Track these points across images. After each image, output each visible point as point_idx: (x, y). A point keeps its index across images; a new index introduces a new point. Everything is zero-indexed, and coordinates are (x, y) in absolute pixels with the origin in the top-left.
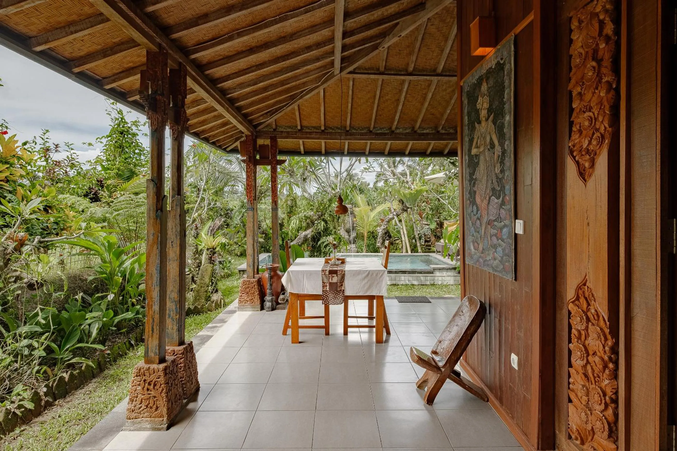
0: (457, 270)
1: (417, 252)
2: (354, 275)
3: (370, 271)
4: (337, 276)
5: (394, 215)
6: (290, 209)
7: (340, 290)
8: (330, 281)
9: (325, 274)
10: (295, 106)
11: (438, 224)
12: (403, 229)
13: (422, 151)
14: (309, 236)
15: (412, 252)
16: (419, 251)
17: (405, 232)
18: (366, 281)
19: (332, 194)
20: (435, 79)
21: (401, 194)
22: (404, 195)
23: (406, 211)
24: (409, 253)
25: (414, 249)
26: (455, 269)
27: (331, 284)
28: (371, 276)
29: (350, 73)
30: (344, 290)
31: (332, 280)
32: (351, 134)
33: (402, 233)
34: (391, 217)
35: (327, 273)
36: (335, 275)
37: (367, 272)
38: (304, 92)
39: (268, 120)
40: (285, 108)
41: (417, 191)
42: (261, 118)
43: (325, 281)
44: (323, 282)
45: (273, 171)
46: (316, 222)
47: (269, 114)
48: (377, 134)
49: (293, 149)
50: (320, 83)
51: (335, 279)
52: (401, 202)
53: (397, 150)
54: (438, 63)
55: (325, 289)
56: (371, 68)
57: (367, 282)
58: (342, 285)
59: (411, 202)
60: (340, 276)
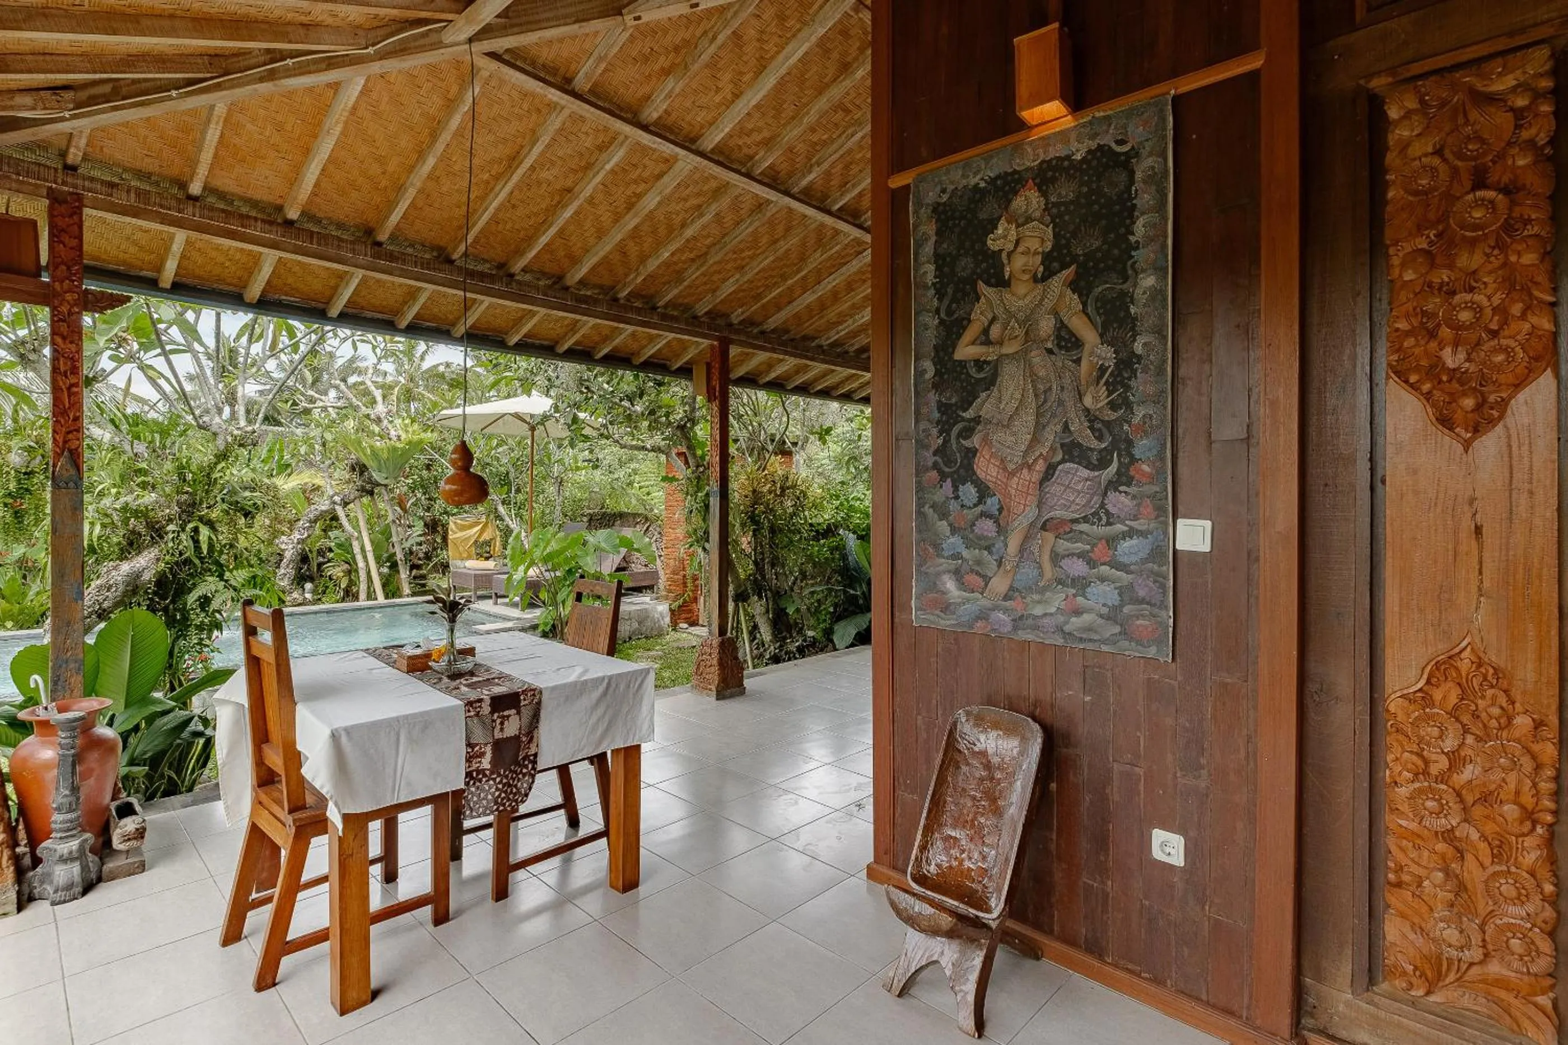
0: (540, 629)
1: (400, 597)
2: (567, 698)
3: (610, 678)
4: (519, 713)
5: (335, 503)
6: (19, 482)
7: (526, 757)
8: (498, 735)
9: (477, 715)
10: (220, 102)
11: (426, 525)
12: (360, 538)
13: (546, 343)
14: (147, 576)
15: (387, 597)
16: (407, 590)
17: (368, 547)
18: (600, 711)
19: (230, 439)
20: (687, 162)
21: (363, 450)
22: (375, 453)
23: (371, 493)
24: (381, 599)
25: (391, 590)
26: (534, 627)
27: (498, 746)
28: (615, 690)
29: (493, 55)
30: (535, 755)
31: (502, 730)
32: (391, 257)
33: (357, 550)
34: (324, 508)
35: (486, 709)
36: (513, 711)
37: (605, 684)
38: (289, 62)
39: (63, 119)
40: (174, 93)
41: (410, 443)
42: (28, 100)
43: (479, 736)
44: (469, 745)
45: (63, 328)
46: (171, 527)
47: (69, 95)
48: (471, 274)
49: (124, 263)
50: (371, 50)
51: (512, 727)
52: (359, 468)
53: (487, 330)
54: (711, 124)
55: (475, 766)
56: (554, 71)
57: (605, 712)
58: (531, 741)
59: (391, 469)
60: (527, 713)
